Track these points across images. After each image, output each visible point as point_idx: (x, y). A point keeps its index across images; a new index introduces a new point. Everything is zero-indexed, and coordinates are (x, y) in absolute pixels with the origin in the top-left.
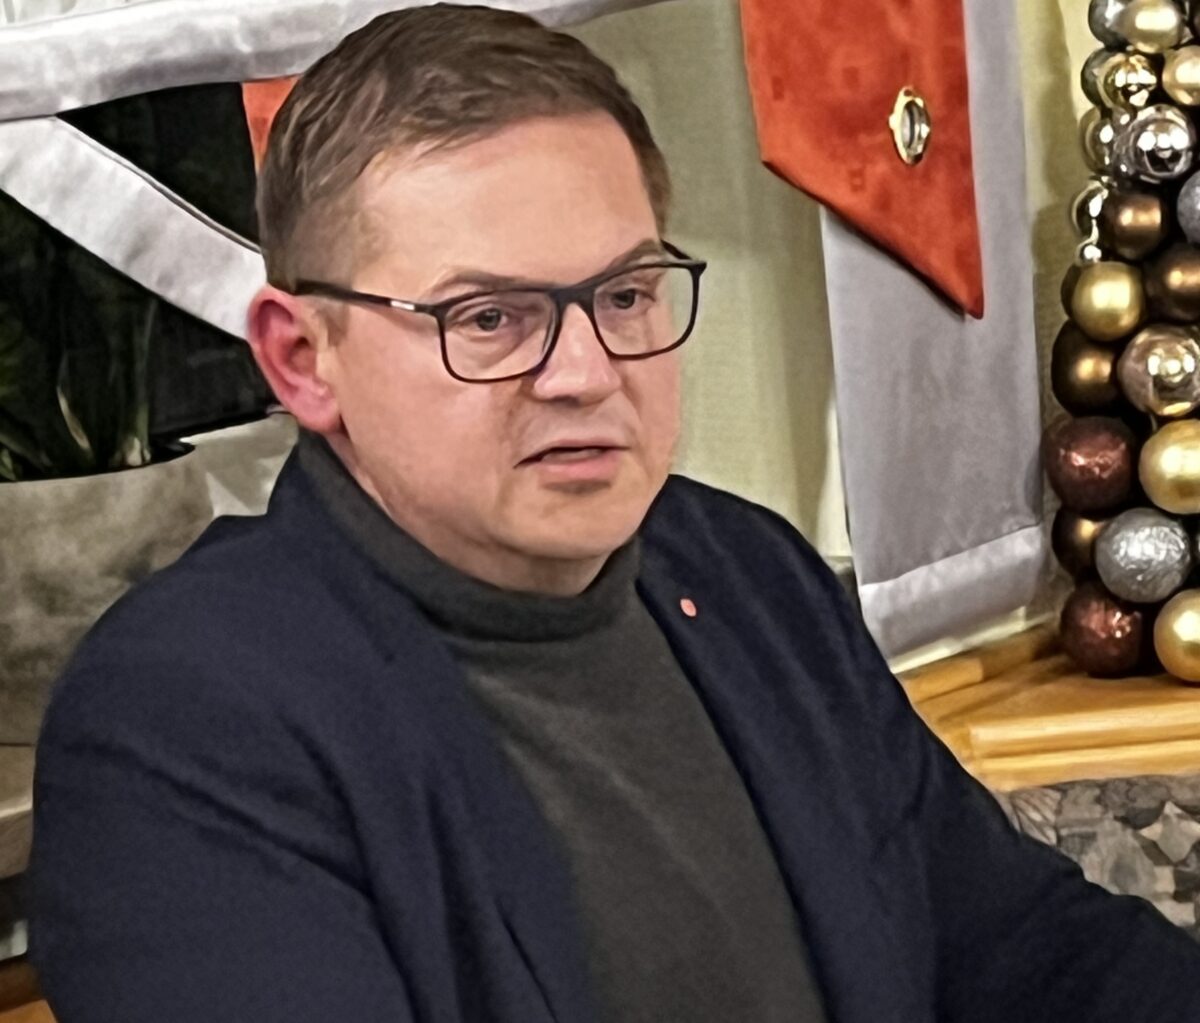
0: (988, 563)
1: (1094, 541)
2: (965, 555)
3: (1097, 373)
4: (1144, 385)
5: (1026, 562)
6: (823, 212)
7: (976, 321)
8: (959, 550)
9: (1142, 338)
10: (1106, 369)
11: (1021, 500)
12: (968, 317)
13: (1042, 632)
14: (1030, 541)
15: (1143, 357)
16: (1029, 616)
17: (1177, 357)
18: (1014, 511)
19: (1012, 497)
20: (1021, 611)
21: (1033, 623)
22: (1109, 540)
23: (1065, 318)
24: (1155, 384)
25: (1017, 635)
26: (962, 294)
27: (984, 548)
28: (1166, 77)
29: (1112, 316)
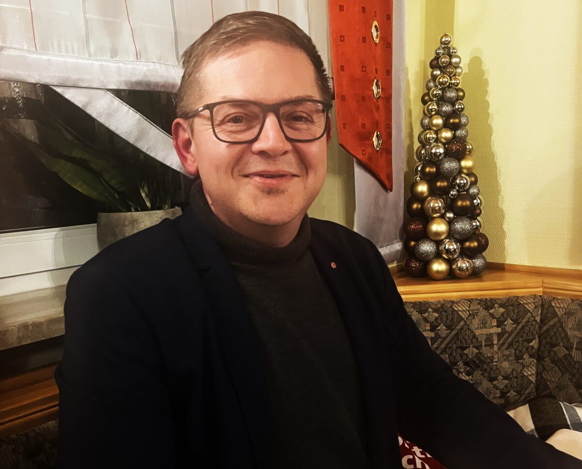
0: (390, 250)
1: (415, 246)
2: (384, 248)
3: (417, 207)
4: (429, 210)
5: (398, 251)
6: (355, 159)
7: (391, 193)
8: (383, 247)
9: (429, 198)
10: (420, 206)
11: (398, 236)
12: (389, 191)
13: (400, 266)
14: (400, 246)
15: (429, 203)
16: (397, 263)
17: (438, 203)
18: (396, 239)
19: (396, 236)
20: (396, 262)
21: (399, 264)
22: (418, 246)
23: (411, 195)
24: (432, 210)
25: (394, 267)
26: (388, 185)
27: (389, 246)
28: (439, 136)
29: (422, 193)
